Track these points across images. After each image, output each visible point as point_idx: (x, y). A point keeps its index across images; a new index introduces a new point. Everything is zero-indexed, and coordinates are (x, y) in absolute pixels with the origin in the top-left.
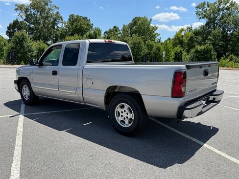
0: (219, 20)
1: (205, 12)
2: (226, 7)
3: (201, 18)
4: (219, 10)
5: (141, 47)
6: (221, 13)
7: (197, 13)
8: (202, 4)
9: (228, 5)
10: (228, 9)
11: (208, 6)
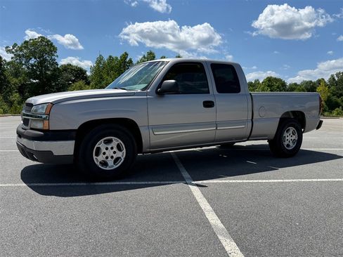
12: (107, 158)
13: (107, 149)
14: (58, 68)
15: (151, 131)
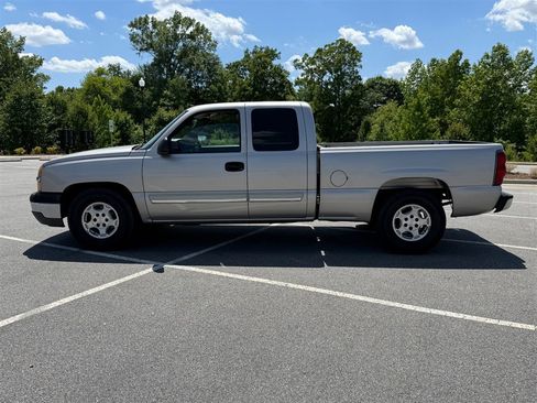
0: (180, 58)
1: (149, 37)
2: (188, 32)
3: (141, 50)
4: (176, 38)
5: (37, 106)
6: (181, 44)
7: (133, 38)
8: (141, 19)
9: (191, 29)
10: (192, 37)
11: (154, 26)
12: (98, 225)
13: (98, 215)
14: (361, 85)
15: (147, 199)
